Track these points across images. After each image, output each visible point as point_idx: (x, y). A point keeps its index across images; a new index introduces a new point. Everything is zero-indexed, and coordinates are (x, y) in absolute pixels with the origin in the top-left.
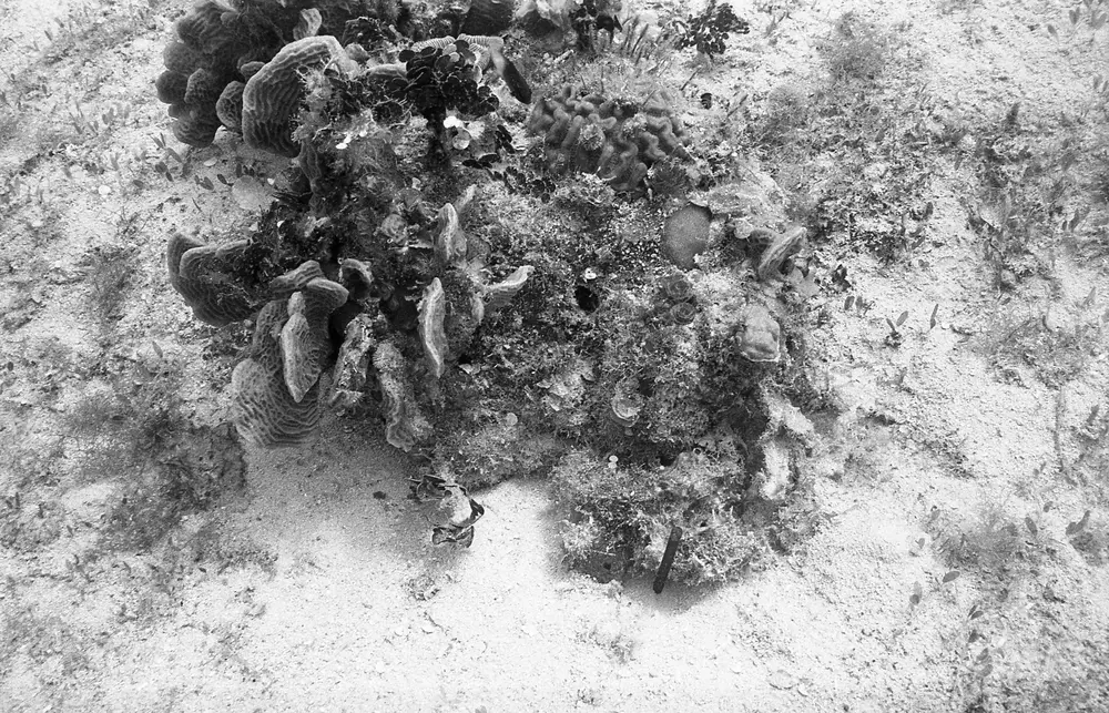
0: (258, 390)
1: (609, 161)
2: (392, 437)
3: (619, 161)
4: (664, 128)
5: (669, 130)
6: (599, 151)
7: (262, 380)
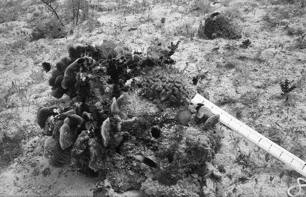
0: (52, 146)
1: (163, 94)
2: (91, 165)
3: (166, 94)
4: (180, 87)
5: (181, 88)
6: (160, 91)
7: (54, 144)
